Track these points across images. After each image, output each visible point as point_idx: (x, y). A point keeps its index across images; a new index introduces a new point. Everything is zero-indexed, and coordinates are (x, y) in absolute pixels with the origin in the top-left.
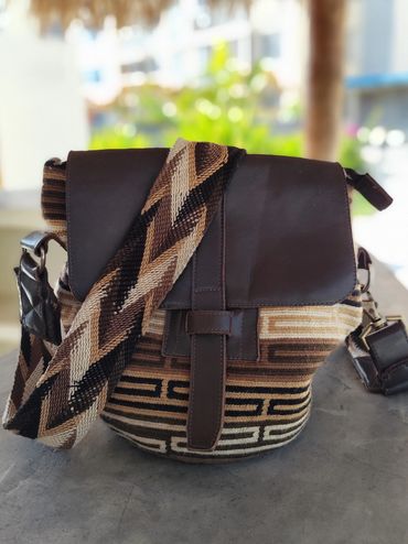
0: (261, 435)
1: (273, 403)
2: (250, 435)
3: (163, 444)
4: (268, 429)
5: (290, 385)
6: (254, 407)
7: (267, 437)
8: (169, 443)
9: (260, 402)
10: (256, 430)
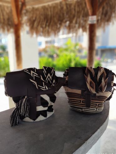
0: (96, 110)
1: (98, 105)
2: (95, 109)
3: (81, 110)
4: (97, 109)
5: (101, 102)
6: (95, 105)
7: (97, 110)
8: (82, 110)
9: (96, 104)
10: (96, 109)
